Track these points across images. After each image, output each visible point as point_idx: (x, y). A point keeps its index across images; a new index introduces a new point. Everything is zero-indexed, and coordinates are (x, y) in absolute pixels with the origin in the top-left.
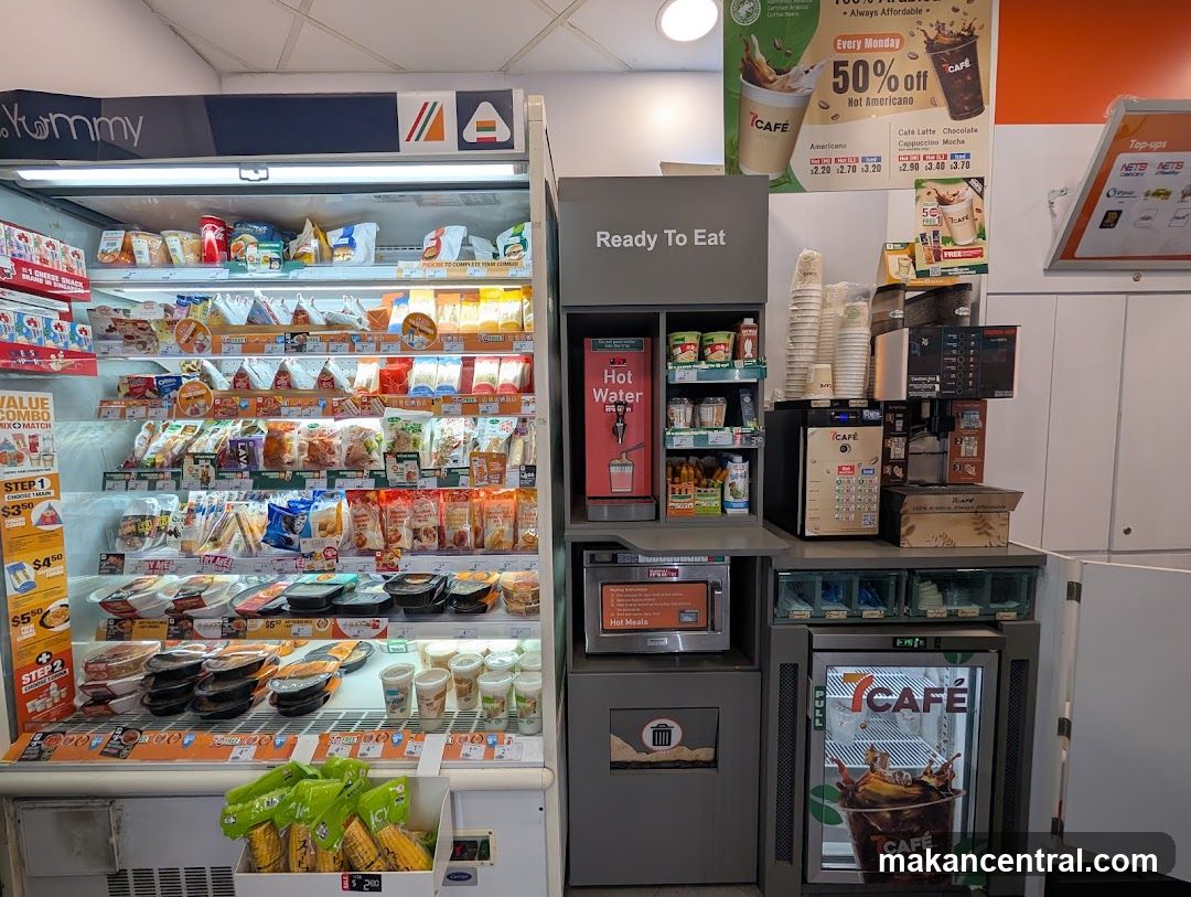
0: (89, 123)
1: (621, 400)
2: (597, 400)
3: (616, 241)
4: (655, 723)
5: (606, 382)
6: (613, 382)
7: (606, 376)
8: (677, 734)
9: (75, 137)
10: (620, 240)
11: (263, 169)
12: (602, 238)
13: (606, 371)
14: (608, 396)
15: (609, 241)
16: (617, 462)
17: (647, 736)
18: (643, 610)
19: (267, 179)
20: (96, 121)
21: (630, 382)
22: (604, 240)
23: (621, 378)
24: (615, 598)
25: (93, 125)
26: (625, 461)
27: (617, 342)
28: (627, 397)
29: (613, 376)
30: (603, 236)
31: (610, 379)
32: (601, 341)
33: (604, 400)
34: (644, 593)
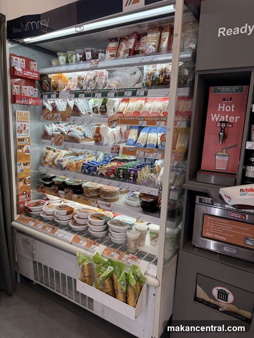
0: (36, 23)
1: (226, 120)
2: (213, 119)
3: (229, 32)
4: (220, 288)
5: (219, 110)
6: (223, 110)
7: (220, 107)
8: (231, 298)
9: (33, 29)
10: (232, 31)
11: (82, 26)
12: (222, 31)
13: (220, 104)
14: (220, 118)
15: (225, 33)
16: (220, 154)
17: (215, 292)
18: (224, 232)
19: (83, 30)
20: (38, 22)
21: (233, 111)
22: (222, 32)
23: (228, 109)
24: (210, 222)
25: (37, 23)
26: (225, 153)
27: (228, 88)
28: (230, 119)
29: (223, 107)
30: (222, 30)
31: (221, 109)
32: (219, 88)
33: (217, 120)
34: (226, 223)
